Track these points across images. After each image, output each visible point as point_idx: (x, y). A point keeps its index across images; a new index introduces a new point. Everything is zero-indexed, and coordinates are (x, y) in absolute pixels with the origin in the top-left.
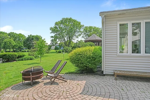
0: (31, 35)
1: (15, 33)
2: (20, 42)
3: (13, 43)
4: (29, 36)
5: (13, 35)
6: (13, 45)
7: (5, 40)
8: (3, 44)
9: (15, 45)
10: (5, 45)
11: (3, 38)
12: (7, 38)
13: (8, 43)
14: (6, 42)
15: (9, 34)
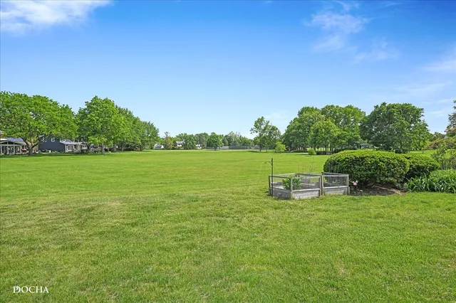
0: (384, 104)
1: (337, 107)
2: (349, 127)
3: (335, 132)
4: (376, 107)
5: (331, 113)
6: (335, 135)
7: (317, 125)
8: (312, 133)
9: (339, 137)
10: (316, 136)
11: (311, 120)
12: (319, 119)
13: (323, 130)
14: (318, 130)
15: (323, 112)
